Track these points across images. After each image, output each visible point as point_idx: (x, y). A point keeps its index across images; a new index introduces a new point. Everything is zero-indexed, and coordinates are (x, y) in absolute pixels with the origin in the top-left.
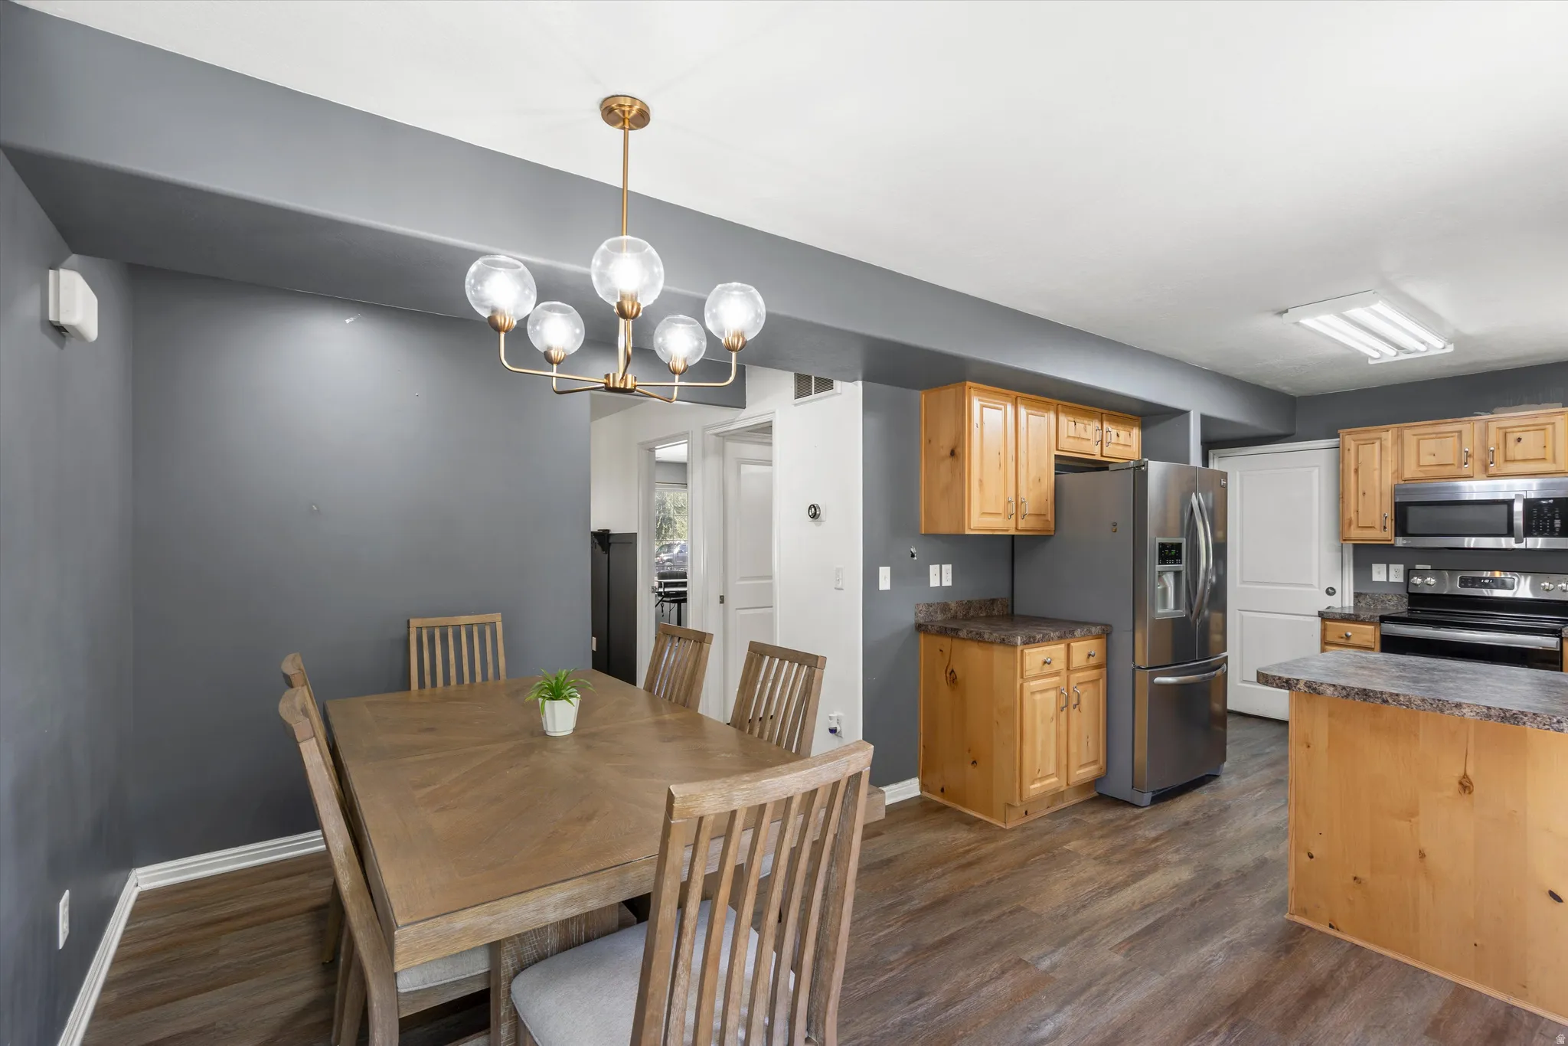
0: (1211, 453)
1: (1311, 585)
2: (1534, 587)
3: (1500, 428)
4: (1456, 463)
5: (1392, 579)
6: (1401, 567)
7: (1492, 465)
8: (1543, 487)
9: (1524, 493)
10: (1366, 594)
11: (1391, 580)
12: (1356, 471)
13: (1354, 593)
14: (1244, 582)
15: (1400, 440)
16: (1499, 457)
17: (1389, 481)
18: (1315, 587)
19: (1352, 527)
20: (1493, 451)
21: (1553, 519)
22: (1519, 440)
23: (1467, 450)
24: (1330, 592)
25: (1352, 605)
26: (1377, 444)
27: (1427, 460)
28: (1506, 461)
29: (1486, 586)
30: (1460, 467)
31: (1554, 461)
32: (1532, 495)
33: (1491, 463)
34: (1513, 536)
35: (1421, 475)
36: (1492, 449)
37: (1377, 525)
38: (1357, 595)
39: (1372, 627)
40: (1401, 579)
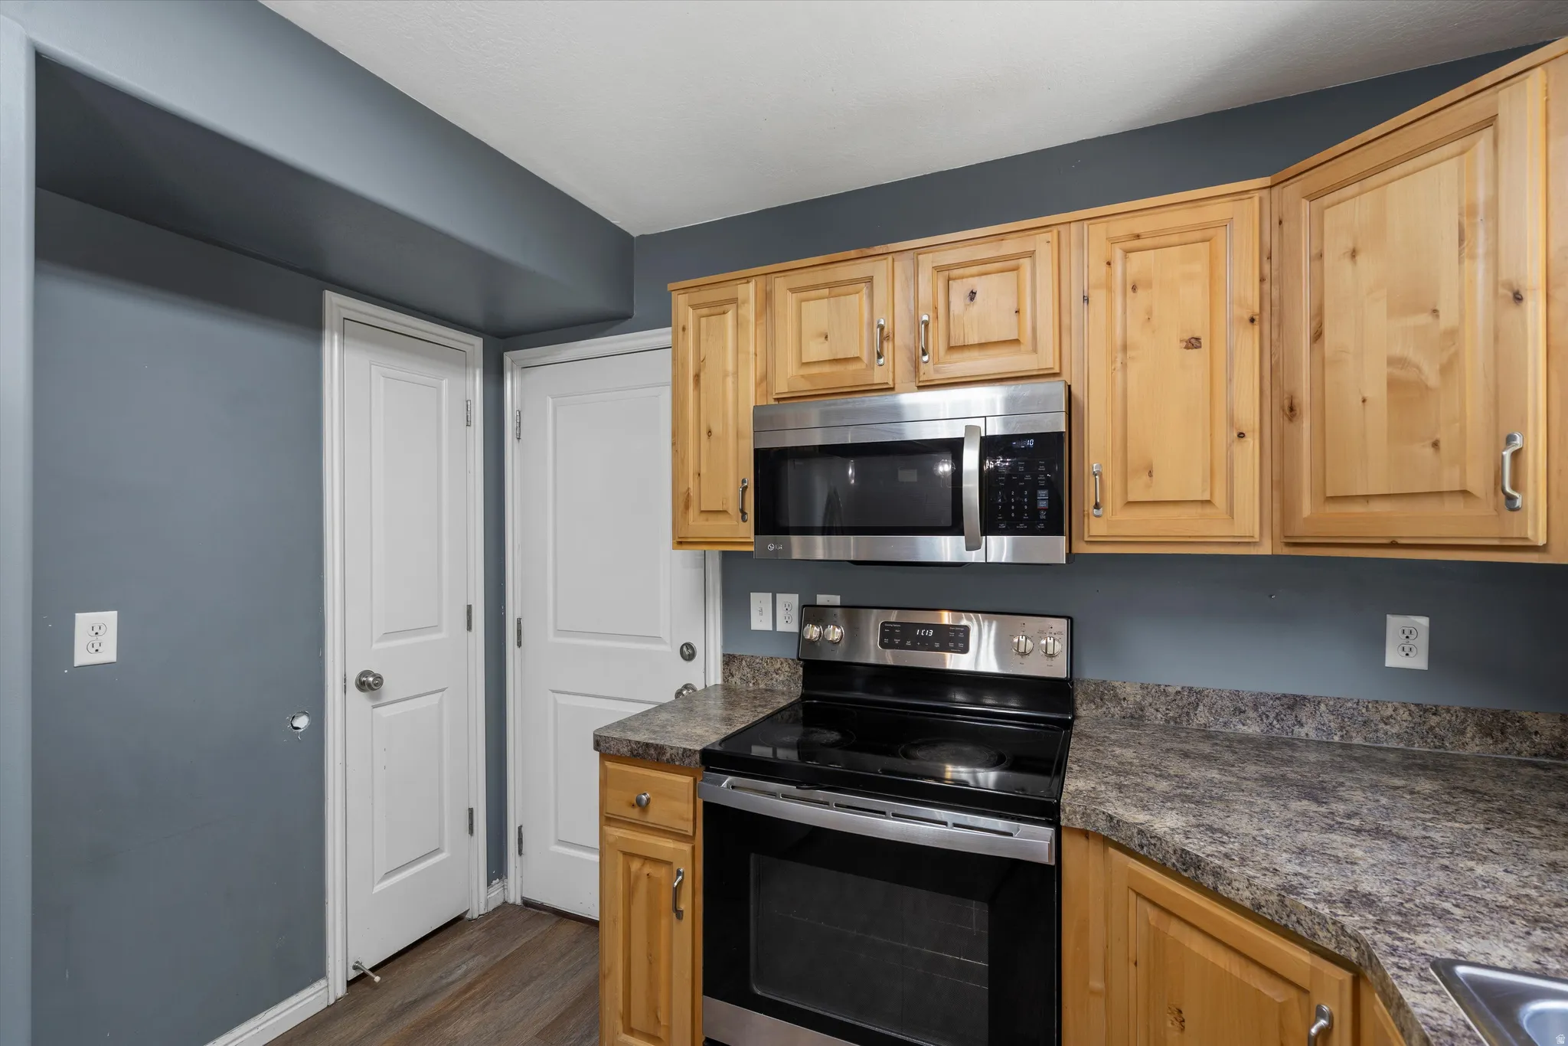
0: (508, 357)
1: (657, 639)
2: (1002, 648)
3: (938, 269)
4: (865, 357)
5: (782, 627)
6: (793, 600)
7: (925, 358)
8: (1013, 408)
9: (980, 423)
10: (741, 658)
11: (779, 628)
12: (697, 377)
13: (724, 655)
14: (559, 632)
15: (767, 301)
16: (937, 341)
17: (750, 399)
18: (665, 643)
19: (691, 510)
20: (926, 324)
21: (1035, 487)
22: (973, 295)
23: (882, 322)
24: (688, 653)
25: (719, 681)
26: (730, 317)
27: (816, 350)
28: (951, 348)
29: (926, 644)
30: (870, 367)
31: (1035, 350)
32: (995, 429)
33: (924, 353)
34: (963, 534)
35: (804, 386)
36: (925, 318)
37: (733, 507)
38: (728, 660)
39: (687, 780)
40: (794, 628)
